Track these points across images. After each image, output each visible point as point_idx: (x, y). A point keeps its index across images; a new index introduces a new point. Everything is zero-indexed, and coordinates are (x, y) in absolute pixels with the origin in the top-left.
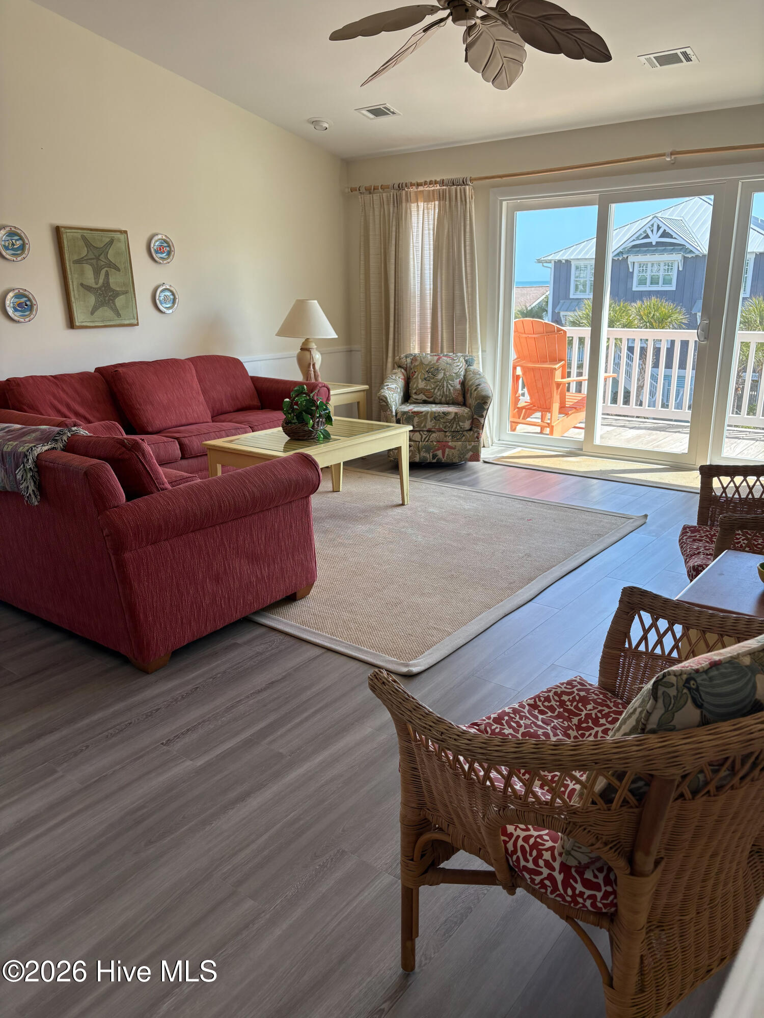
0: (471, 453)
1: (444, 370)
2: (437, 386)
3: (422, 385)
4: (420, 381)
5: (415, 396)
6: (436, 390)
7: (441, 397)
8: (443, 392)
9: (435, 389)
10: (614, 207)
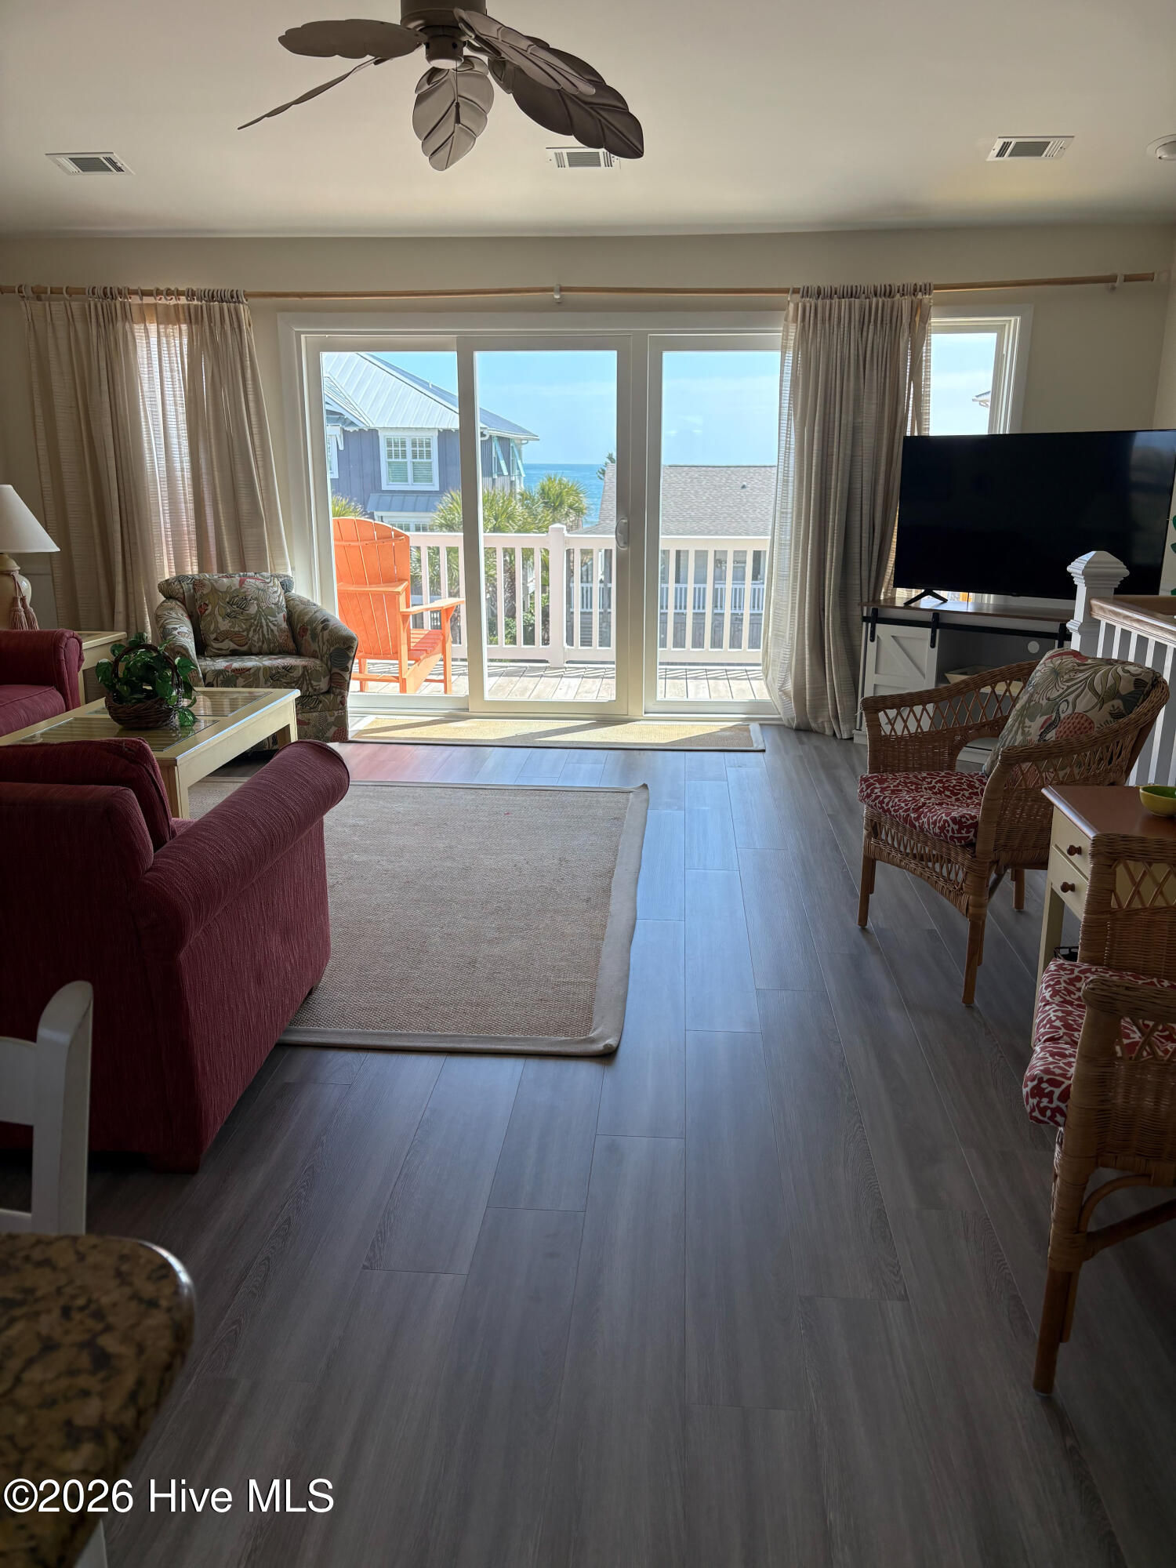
0: (334, 729)
1: (256, 599)
2: (251, 626)
3: (224, 625)
4: (220, 619)
5: (216, 645)
6: (251, 633)
7: (260, 644)
8: (263, 635)
9: (248, 630)
10: (479, 356)
